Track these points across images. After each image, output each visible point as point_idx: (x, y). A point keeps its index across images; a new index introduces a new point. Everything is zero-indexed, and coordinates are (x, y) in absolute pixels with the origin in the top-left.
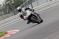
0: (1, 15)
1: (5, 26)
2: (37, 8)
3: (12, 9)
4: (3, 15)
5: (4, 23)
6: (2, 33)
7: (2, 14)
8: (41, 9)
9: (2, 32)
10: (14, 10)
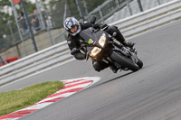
0: (46, 31)
1: (56, 63)
2: (155, 11)
3: (78, 13)
4: (51, 29)
5: (54, 54)
6: (47, 86)
7: (48, 28)
8: (169, 13)
9: (47, 83)
10: (86, 15)
